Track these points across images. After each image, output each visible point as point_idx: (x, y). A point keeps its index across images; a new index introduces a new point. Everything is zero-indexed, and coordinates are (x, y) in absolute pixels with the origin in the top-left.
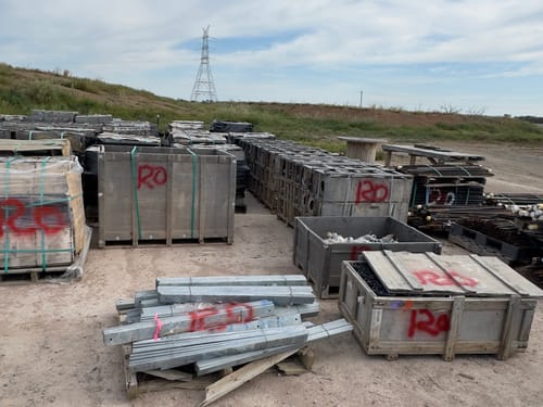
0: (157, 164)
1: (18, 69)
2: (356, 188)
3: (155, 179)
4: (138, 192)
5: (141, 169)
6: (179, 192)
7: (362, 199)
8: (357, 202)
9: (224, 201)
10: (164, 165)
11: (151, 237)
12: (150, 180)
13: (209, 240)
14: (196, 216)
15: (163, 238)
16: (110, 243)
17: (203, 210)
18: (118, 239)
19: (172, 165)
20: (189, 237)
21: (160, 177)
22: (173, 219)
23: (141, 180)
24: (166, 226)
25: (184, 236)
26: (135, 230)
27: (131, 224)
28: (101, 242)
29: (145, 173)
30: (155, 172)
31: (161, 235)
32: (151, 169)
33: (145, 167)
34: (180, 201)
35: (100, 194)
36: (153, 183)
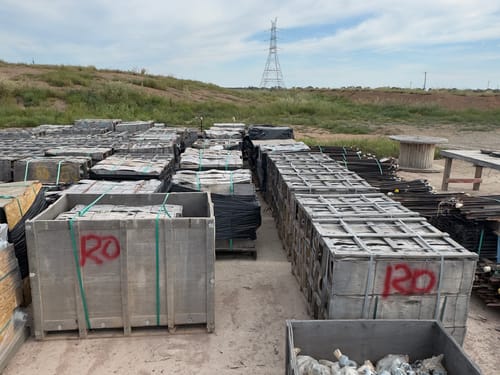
0: (106, 233)
1: (101, 71)
2: (384, 276)
3: (104, 252)
4: (81, 269)
5: (84, 240)
6: (138, 267)
7: (393, 291)
8: (386, 295)
9: (199, 277)
10: (116, 234)
11: (103, 326)
12: (97, 254)
13: (180, 327)
14: (162, 297)
15: (118, 325)
16: (49, 333)
17: (171, 289)
18: (60, 328)
19: (125, 234)
20: (155, 324)
21: (111, 249)
22: (131, 302)
23: (86, 254)
24: (121, 310)
25: (147, 323)
26: (81, 317)
27: (76, 310)
28: (37, 333)
29: (90, 244)
30: (103, 243)
31: (116, 322)
32: (99, 240)
33: (91, 237)
34: (140, 280)
35: (32, 275)
36: (101, 257)
